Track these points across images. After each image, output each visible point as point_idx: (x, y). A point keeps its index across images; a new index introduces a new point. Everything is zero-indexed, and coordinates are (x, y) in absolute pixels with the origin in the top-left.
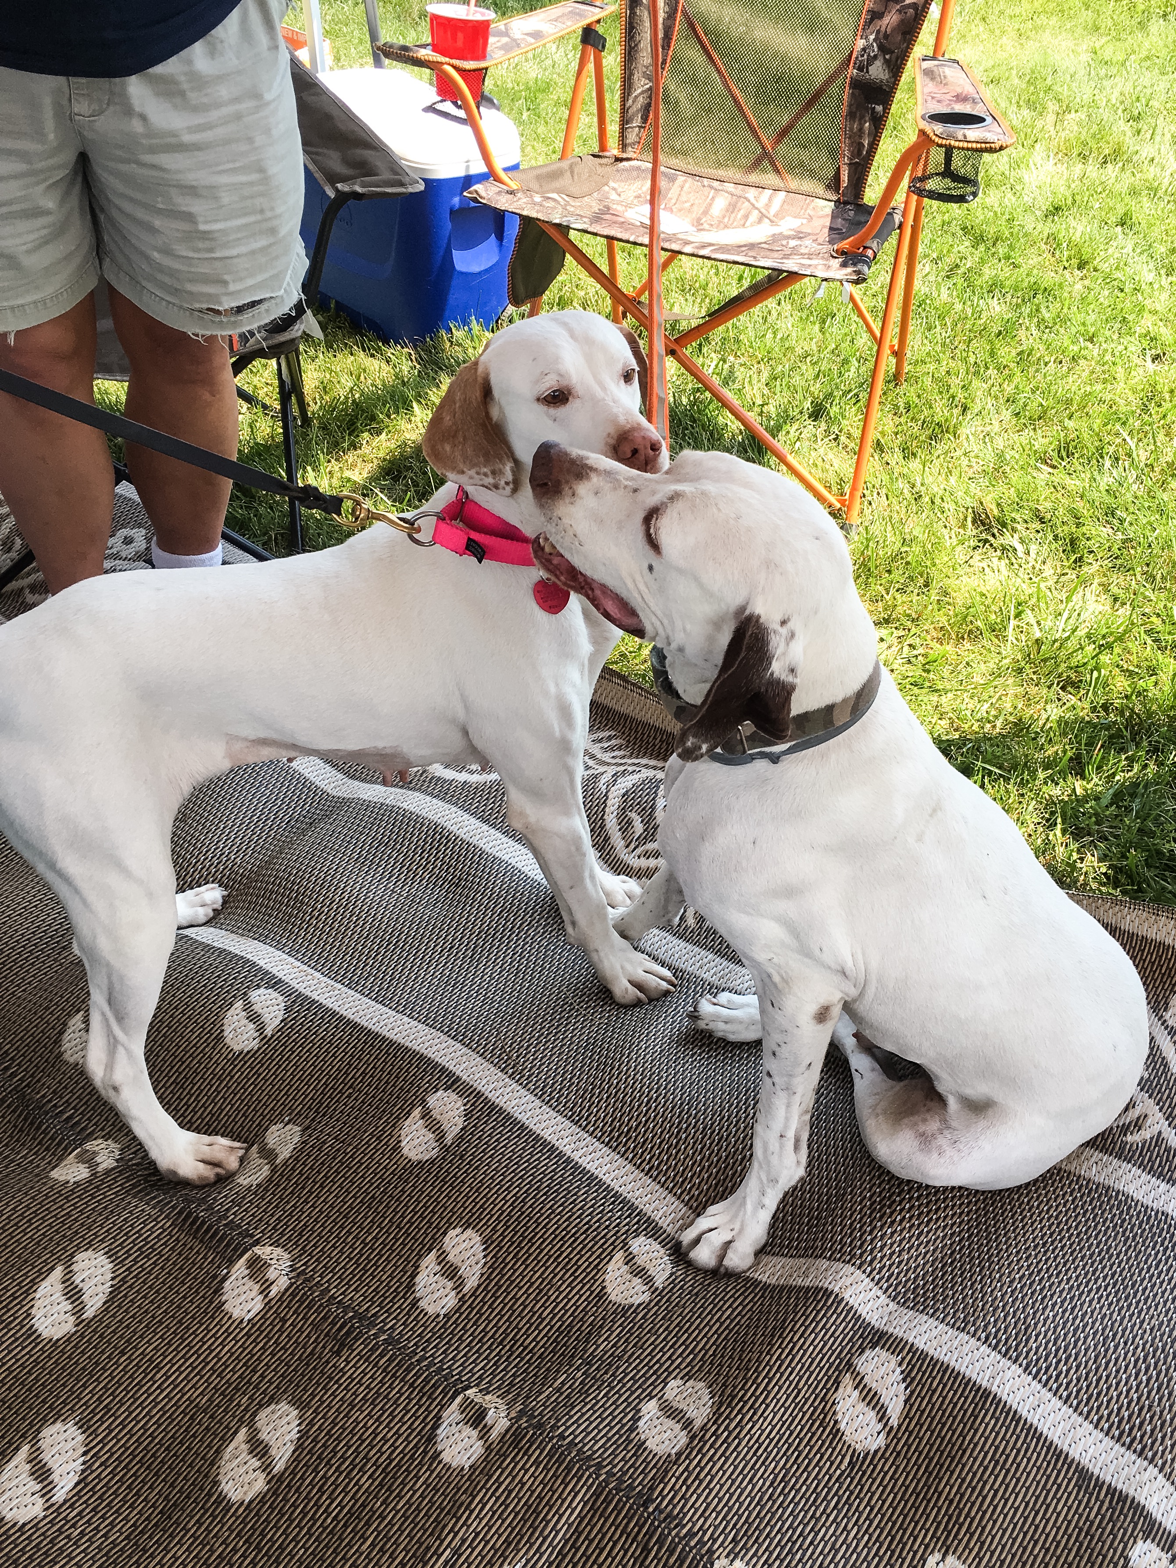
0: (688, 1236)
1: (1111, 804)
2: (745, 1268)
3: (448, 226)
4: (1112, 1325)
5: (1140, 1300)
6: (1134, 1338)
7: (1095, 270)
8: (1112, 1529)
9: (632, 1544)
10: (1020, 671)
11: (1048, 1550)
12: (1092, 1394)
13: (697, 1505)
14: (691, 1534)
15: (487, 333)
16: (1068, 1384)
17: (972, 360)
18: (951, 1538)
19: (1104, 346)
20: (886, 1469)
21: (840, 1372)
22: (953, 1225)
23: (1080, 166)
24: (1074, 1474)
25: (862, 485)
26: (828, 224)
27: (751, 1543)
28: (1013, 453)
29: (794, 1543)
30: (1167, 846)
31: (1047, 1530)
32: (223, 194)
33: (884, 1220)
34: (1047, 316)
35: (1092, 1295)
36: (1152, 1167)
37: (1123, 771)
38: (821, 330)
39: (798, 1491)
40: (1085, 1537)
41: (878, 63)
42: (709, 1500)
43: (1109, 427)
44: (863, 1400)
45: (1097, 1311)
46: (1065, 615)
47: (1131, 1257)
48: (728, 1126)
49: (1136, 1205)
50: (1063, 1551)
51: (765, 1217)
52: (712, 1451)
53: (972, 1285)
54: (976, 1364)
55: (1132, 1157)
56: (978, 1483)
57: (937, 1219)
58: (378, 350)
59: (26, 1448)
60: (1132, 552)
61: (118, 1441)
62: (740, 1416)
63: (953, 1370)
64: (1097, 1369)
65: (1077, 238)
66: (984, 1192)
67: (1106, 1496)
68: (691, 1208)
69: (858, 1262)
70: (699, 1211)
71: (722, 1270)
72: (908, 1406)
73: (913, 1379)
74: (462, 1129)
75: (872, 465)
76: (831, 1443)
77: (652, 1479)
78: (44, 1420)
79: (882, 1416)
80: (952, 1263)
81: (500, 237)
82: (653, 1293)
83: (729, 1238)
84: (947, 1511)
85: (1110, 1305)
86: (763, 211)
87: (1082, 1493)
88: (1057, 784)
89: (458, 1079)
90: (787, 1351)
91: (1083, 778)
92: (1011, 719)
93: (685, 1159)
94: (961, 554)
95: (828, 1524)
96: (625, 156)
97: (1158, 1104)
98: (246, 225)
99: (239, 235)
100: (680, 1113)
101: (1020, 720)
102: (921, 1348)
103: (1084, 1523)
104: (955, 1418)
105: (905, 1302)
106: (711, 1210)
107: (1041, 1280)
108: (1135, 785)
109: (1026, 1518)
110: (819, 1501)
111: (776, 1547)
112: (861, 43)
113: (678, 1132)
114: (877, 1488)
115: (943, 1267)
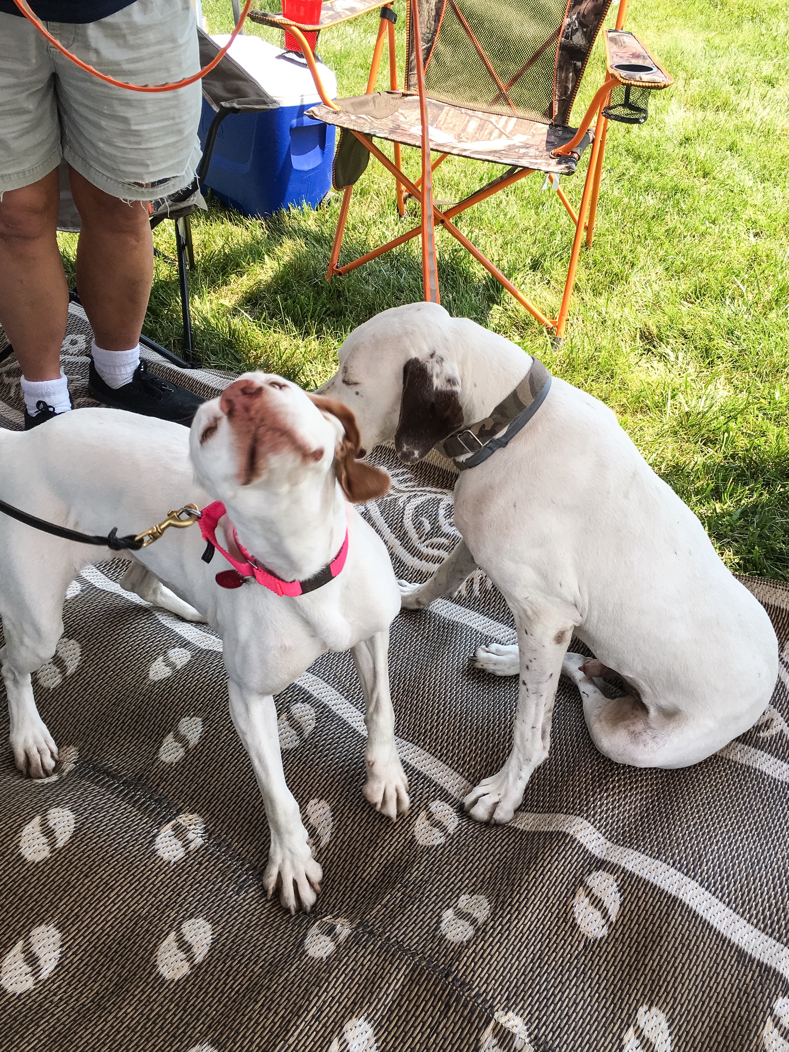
0: (468, 799)
1: (740, 519)
2: (508, 820)
3: (289, 138)
4: (757, 855)
5: (774, 839)
6: (772, 863)
7: (714, 179)
8: (762, 989)
9: (438, 1002)
10: (676, 433)
11: (719, 1003)
12: (745, 900)
13: (482, 976)
14: (478, 995)
15: (313, 212)
16: (729, 894)
17: (636, 234)
18: (654, 996)
19: (722, 226)
20: (608, 950)
21: (576, 886)
22: (647, 792)
23: (701, 113)
24: (734, 954)
25: (567, 313)
26: (545, 139)
27: (519, 1000)
28: (665, 293)
29: (548, 1000)
30: (778, 545)
31: (718, 990)
32: (148, 106)
33: (601, 788)
34: (684, 207)
35: (742, 835)
36: (778, 753)
37: (747, 497)
38: (536, 213)
39: (549, 965)
40: (744, 995)
41: (579, 34)
42: (490, 972)
43: (728, 278)
44: (592, 904)
45: (746, 846)
46: (704, 398)
47: (766, 811)
48: (494, 726)
49: (768, 778)
50: (729, 1004)
51: (522, 785)
52: (491, 939)
53: (662, 829)
54: (667, 880)
55: (764, 746)
56: (671, 958)
57: (637, 788)
58: (241, 221)
59: (20, 943)
60: (746, 357)
61: (85, 937)
62: (509, 916)
63: (652, 884)
64: (748, 884)
65: (701, 157)
66: (666, 770)
67: (756, 968)
68: (469, 781)
69: (585, 815)
70: (475, 782)
71: (493, 822)
72: (622, 908)
73: (625, 890)
74: (315, 728)
75: (573, 299)
76: (571, 933)
77: (451, 959)
78: (33, 923)
79: (605, 915)
80: (647, 816)
81: (323, 147)
82: (447, 837)
83: (497, 800)
84: (651, 977)
85: (754, 842)
86: (502, 130)
87: (740, 966)
88: (704, 505)
89: (311, 696)
90: (540, 872)
91: (721, 501)
92: (672, 463)
93: (464, 749)
94: (633, 359)
95: (571, 987)
96: (409, 92)
97: (780, 712)
98: (163, 127)
99: (158, 134)
100: (460, 719)
101: (677, 464)
102: (630, 870)
103: (743, 986)
104: (654, 915)
105: (617, 842)
106: (484, 782)
107: (708, 826)
108: (755, 506)
109: (704, 983)
110: (564, 971)
111: (536, 1002)
112: (567, 21)
113: (459, 732)
114: (603, 963)
115: (641, 819)
